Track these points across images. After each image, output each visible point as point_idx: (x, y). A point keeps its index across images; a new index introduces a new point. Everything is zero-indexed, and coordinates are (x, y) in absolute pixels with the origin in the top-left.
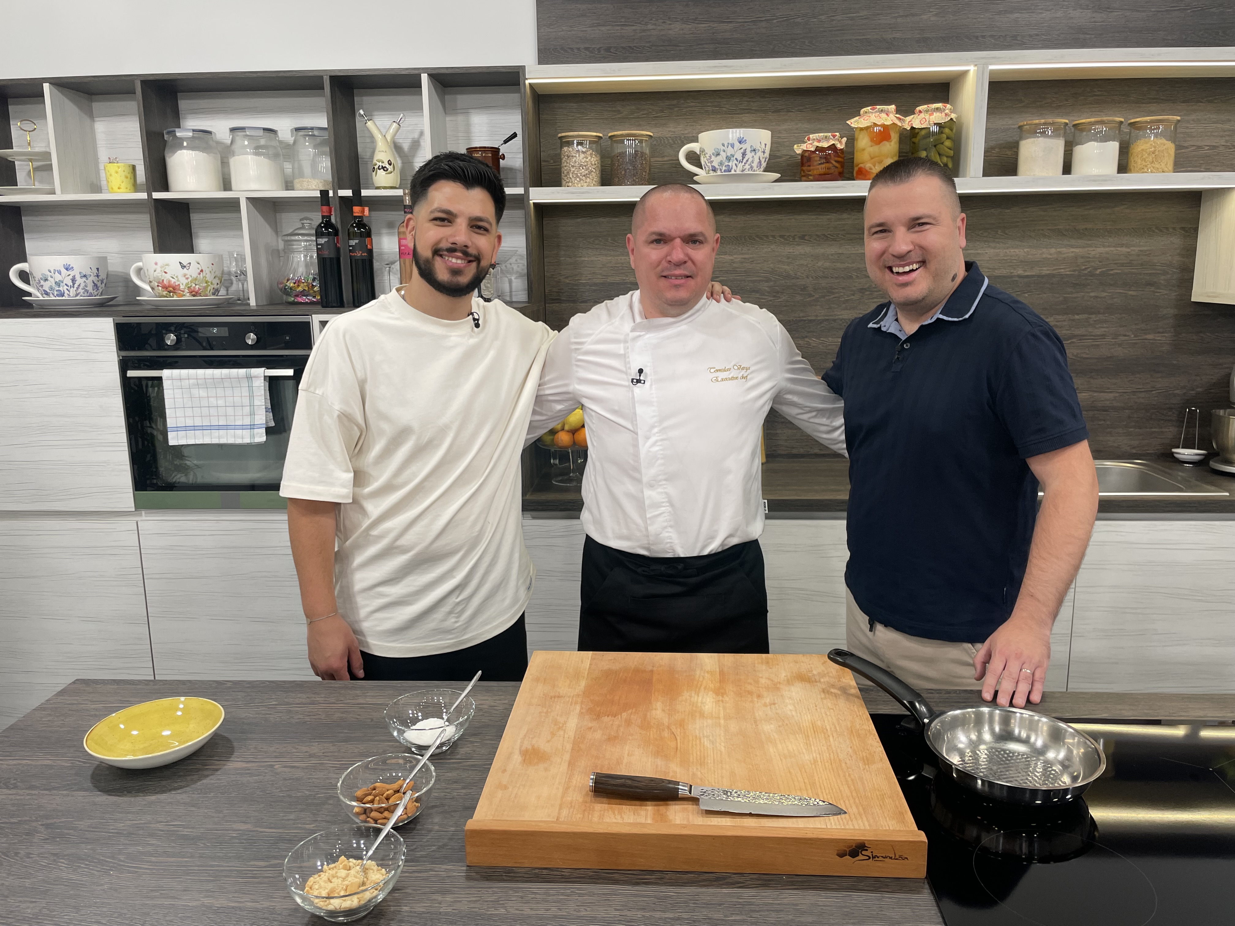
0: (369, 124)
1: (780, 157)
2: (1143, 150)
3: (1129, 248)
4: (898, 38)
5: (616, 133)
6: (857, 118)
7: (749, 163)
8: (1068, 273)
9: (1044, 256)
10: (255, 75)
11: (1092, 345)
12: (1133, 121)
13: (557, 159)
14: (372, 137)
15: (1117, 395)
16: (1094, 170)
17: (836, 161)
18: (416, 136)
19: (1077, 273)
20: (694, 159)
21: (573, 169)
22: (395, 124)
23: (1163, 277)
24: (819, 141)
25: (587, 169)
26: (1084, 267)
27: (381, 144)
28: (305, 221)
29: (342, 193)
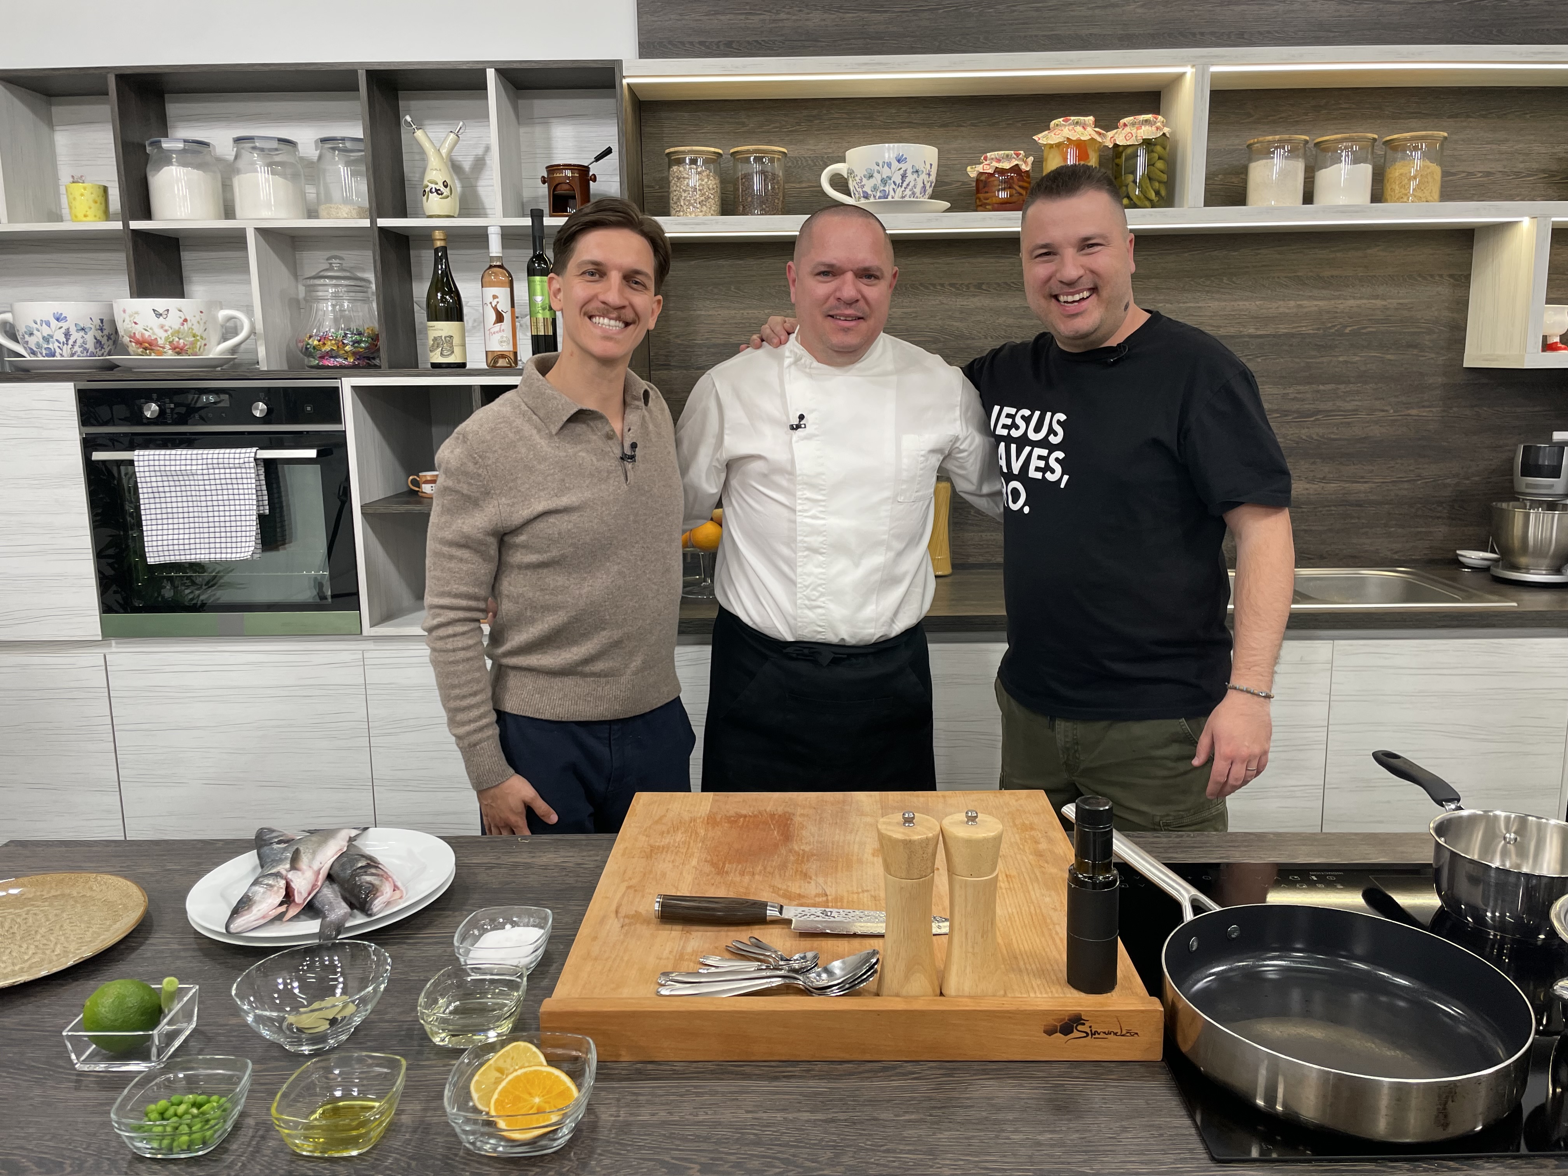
0: (419, 134)
1: (950, 184)
2: (1401, 174)
3: (1385, 300)
4: (1095, 35)
5: (739, 149)
6: (1046, 132)
7: (910, 187)
8: (1311, 332)
9: (1281, 310)
10: (267, 69)
11: (1342, 423)
12: (1388, 138)
13: (664, 184)
14: (422, 152)
15: (1373, 485)
16: (1342, 200)
17: (1020, 187)
18: (480, 151)
19: (1321, 331)
20: (841, 184)
21: (684, 195)
22: (452, 135)
23: (1427, 337)
24: (999, 161)
25: (703, 195)
26: (1330, 325)
27: (434, 161)
28: (334, 261)
29: (383, 222)
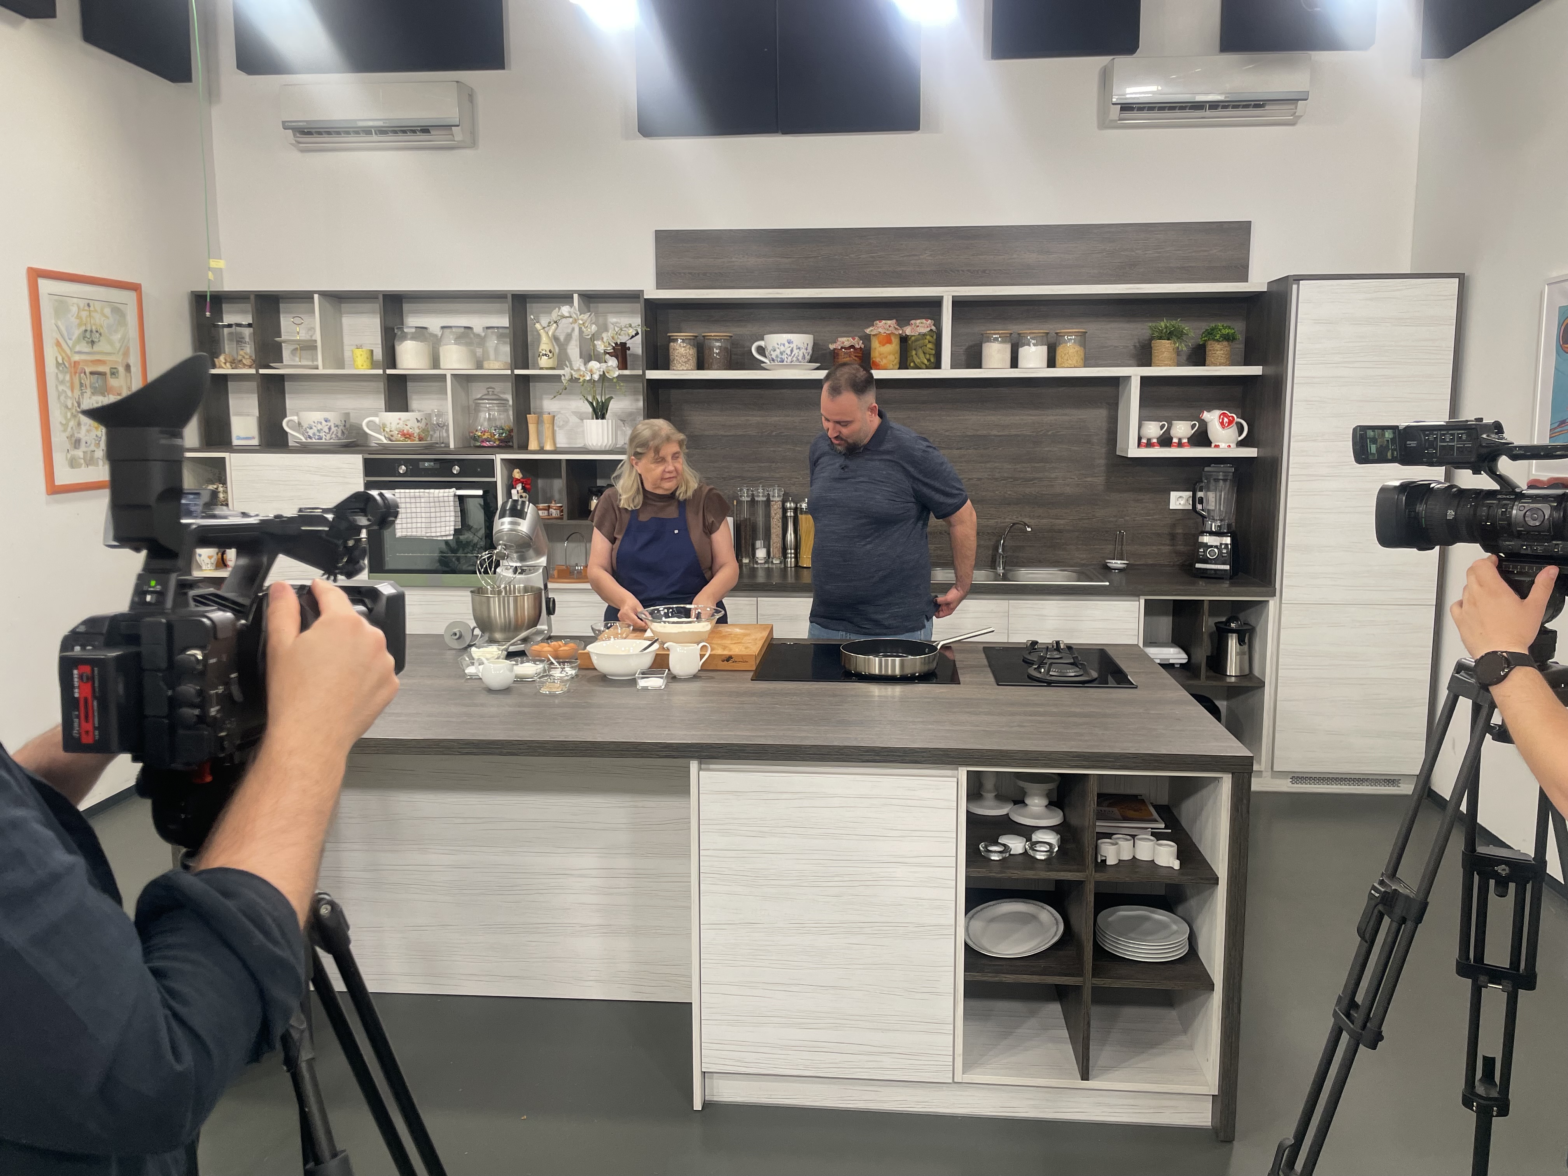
0: (537, 325)
2: (1063, 353)
3: (1070, 417)
5: (708, 334)
6: (870, 327)
8: (1029, 434)
9: (1012, 422)
11: (1048, 485)
12: (1055, 331)
13: (667, 351)
16: (1033, 364)
19: (1035, 434)
20: (761, 350)
21: (676, 358)
23: (1095, 438)
24: (844, 342)
25: (687, 358)
27: (544, 339)
28: (490, 390)
29: (517, 372)
